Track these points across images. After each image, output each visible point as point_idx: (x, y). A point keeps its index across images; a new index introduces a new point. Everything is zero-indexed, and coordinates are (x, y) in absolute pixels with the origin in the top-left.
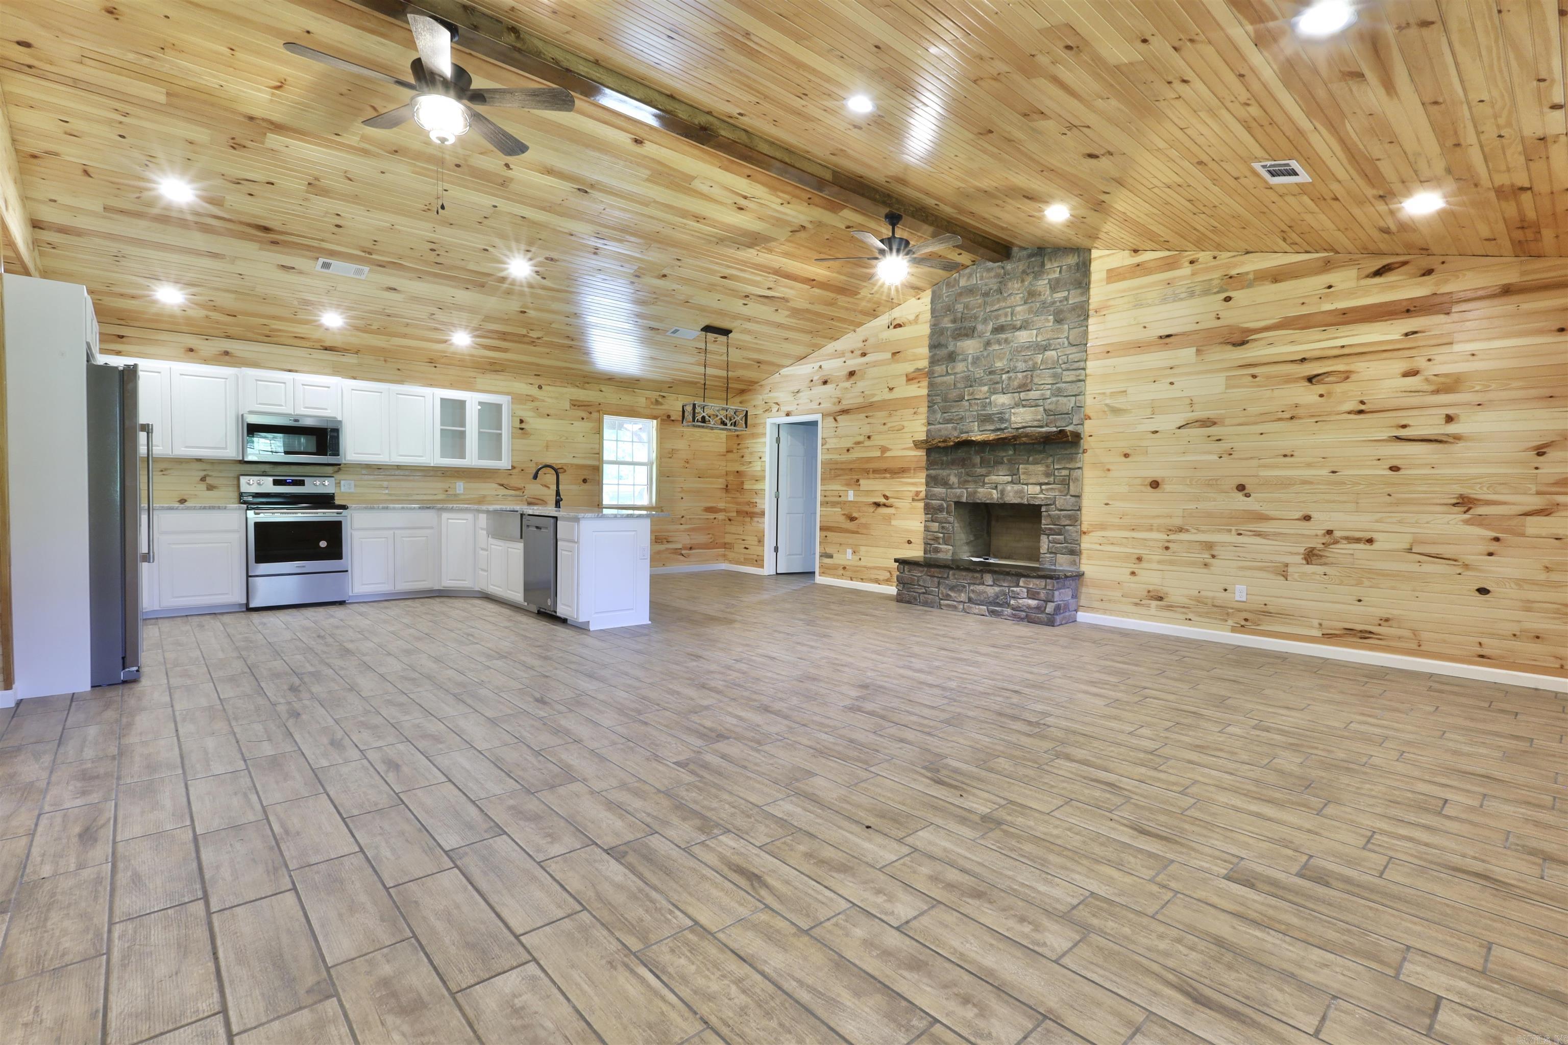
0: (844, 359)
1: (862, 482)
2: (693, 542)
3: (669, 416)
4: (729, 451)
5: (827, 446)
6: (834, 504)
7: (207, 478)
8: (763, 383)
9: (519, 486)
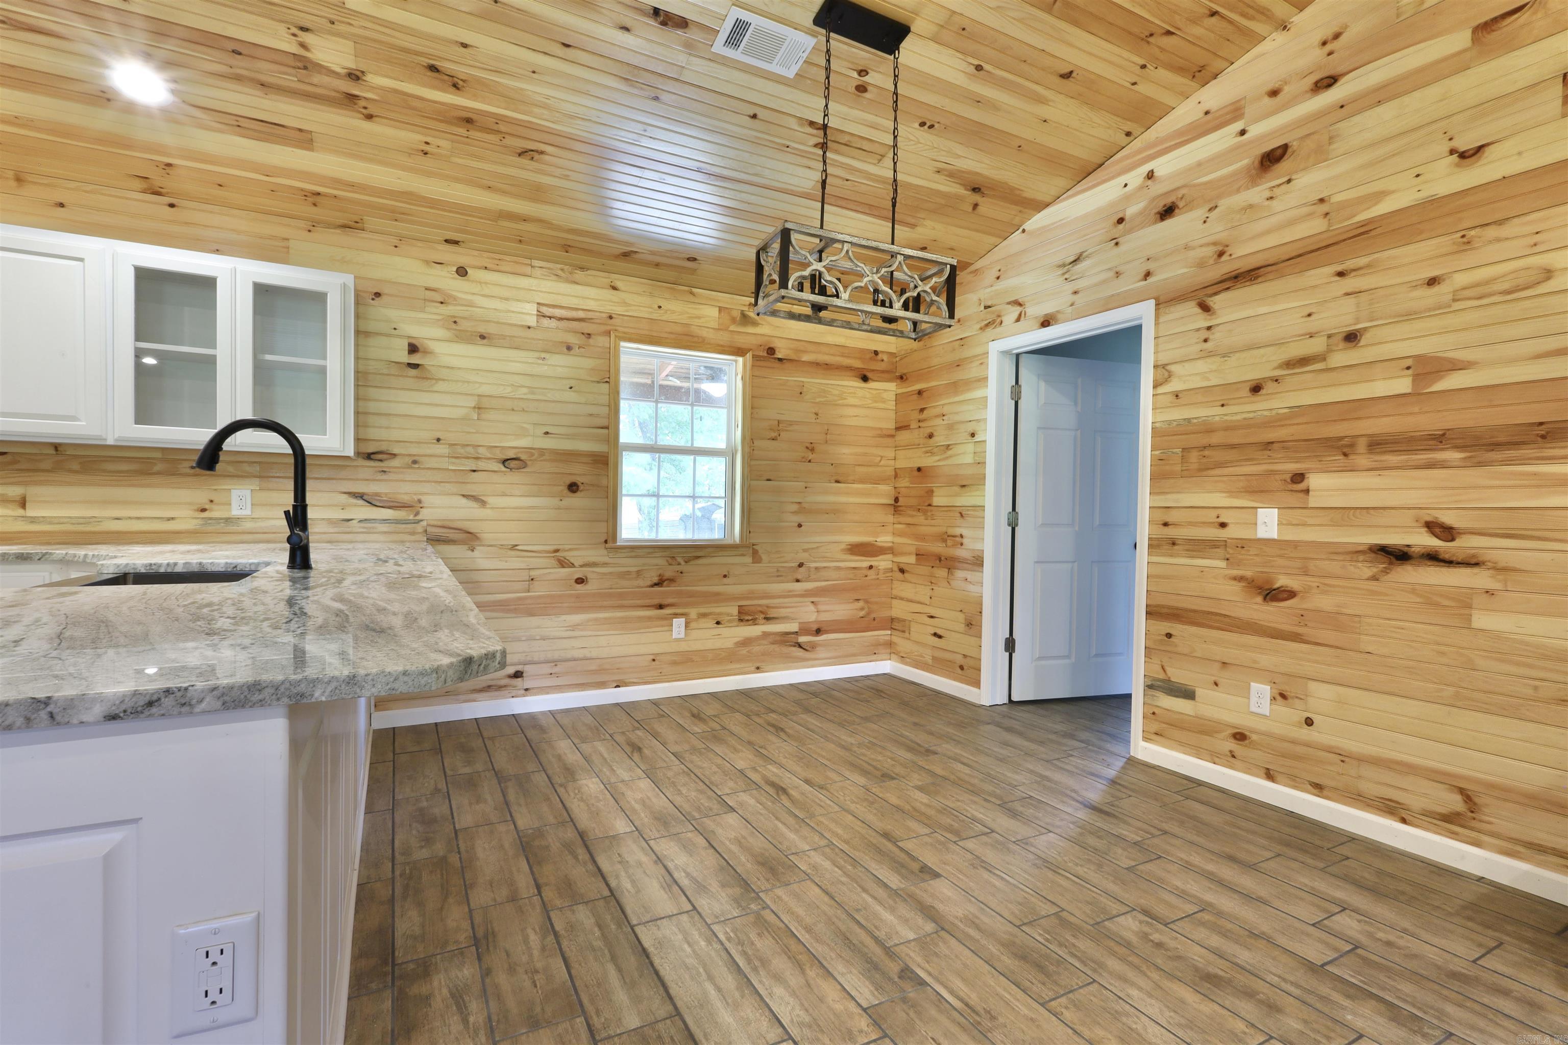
0: (1238, 126)
1: (1315, 481)
2: (825, 617)
3: (771, 351)
4: (901, 427)
5: (1174, 386)
6: (1199, 547)
8: (979, 265)
9: (406, 498)
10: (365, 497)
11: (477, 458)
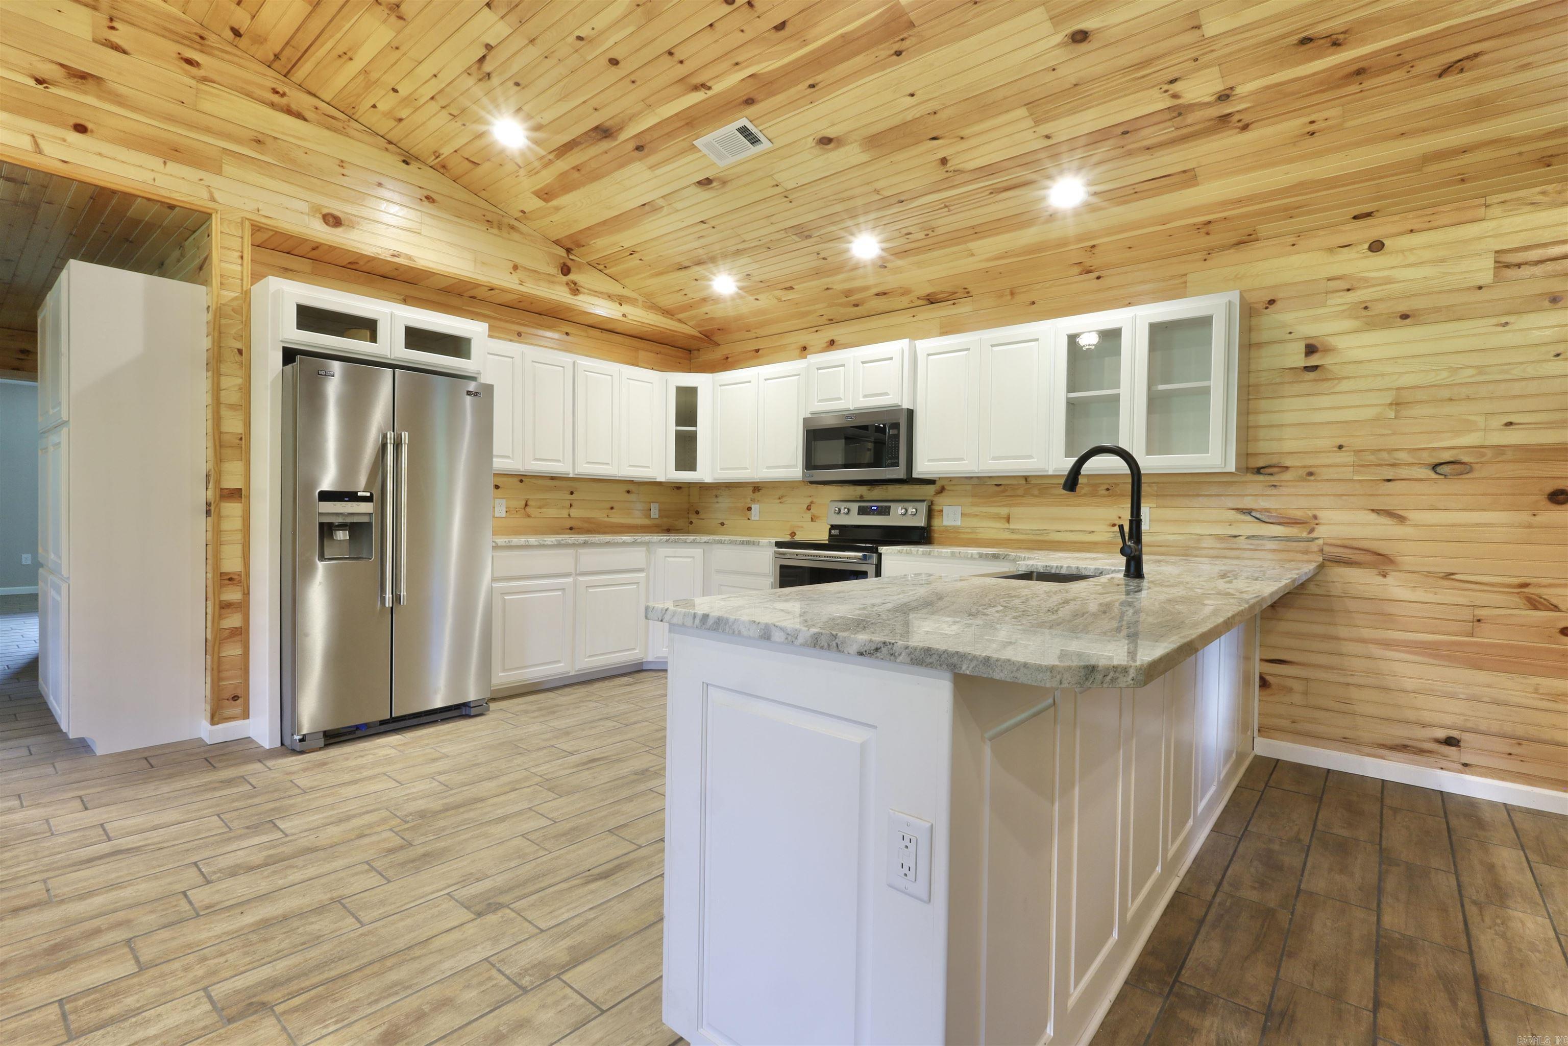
7: (812, 505)
9: (1298, 514)
10: (1253, 514)
11: (1393, 465)
